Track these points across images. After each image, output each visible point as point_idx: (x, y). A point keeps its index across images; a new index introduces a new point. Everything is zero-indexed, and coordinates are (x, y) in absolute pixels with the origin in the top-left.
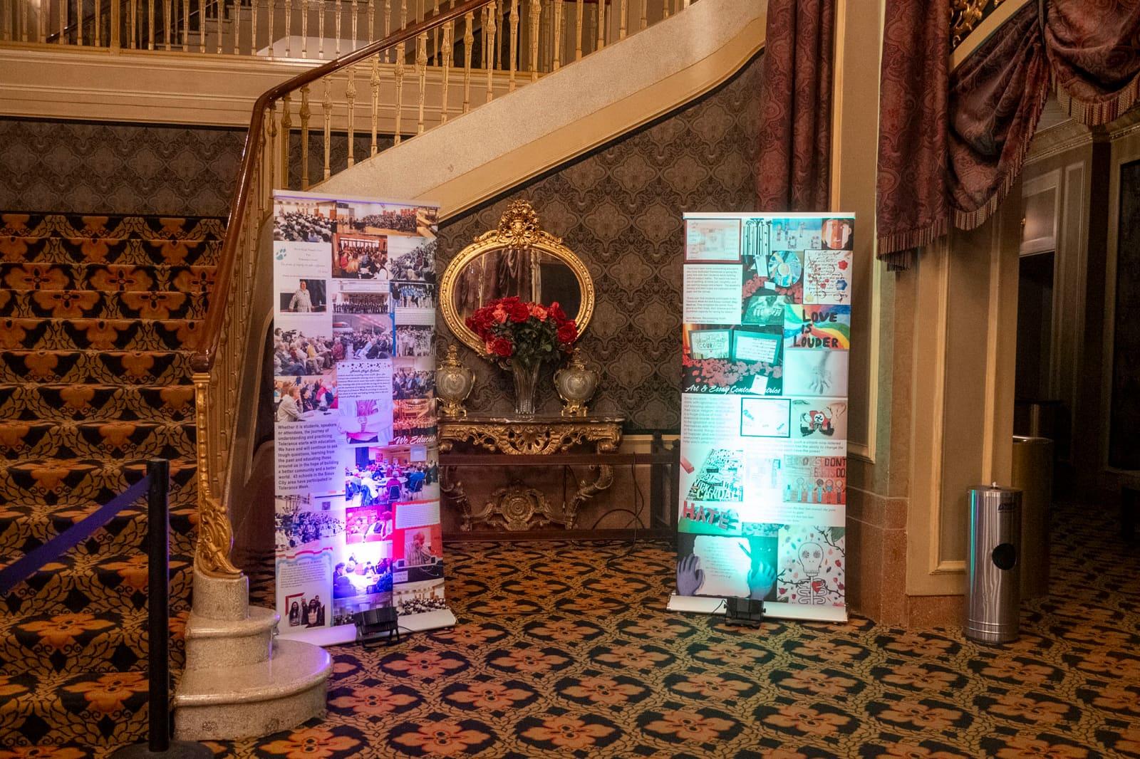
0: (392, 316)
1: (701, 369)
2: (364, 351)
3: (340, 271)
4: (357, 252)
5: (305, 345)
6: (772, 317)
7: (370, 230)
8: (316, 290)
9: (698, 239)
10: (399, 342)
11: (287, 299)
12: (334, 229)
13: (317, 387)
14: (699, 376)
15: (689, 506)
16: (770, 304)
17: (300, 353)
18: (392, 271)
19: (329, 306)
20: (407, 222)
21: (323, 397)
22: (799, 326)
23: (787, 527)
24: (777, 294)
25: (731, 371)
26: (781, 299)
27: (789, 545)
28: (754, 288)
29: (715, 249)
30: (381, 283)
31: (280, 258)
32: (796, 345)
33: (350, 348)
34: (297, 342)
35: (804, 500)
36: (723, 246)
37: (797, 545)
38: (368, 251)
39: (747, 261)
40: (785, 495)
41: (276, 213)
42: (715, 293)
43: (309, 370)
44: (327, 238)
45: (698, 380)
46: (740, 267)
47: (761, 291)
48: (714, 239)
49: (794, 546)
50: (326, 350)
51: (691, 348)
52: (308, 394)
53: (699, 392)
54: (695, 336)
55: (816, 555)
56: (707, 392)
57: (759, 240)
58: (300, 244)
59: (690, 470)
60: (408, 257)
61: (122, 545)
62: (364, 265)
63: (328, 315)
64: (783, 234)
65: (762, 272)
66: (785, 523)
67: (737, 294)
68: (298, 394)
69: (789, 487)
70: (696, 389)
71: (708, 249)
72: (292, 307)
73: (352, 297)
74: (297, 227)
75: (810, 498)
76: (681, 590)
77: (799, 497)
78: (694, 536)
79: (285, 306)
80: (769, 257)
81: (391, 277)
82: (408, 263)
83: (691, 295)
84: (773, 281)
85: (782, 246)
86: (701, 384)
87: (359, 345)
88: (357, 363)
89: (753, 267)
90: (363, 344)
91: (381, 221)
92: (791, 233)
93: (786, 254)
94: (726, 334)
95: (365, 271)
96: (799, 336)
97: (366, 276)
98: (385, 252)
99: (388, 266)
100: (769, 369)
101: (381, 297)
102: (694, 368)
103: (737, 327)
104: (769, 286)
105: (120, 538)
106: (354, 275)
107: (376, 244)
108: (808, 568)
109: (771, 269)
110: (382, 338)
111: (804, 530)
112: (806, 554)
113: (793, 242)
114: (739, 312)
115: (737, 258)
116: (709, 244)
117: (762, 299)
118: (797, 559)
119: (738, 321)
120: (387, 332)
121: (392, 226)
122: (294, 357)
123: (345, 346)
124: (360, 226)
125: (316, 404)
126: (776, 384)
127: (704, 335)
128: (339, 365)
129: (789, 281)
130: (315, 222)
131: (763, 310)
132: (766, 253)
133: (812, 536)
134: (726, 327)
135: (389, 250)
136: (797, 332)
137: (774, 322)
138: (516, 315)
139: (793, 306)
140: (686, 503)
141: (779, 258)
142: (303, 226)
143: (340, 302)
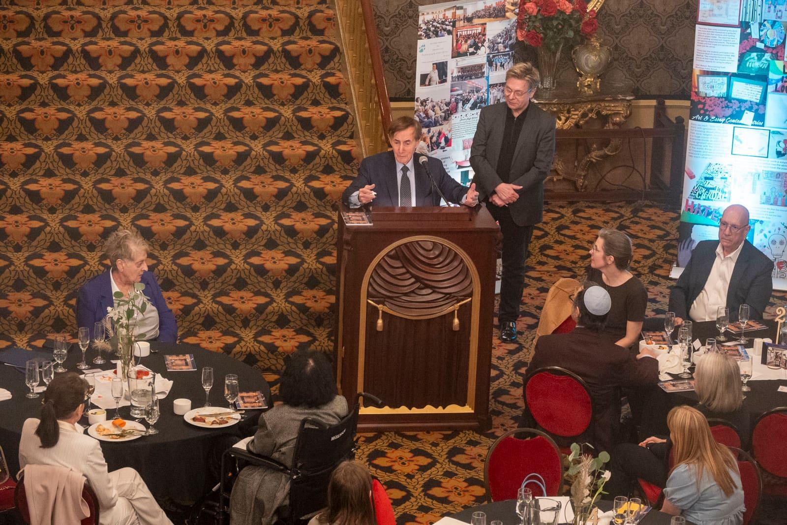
0: (487, 79)
1: (704, 104)
2: (469, 105)
3: (457, 53)
4: (468, 37)
5: (434, 107)
6: (760, 69)
7: (476, 21)
8: (441, 68)
9: (708, 7)
10: (491, 96)
11: (424, 77)
12: (454, 26)
13: (440, 133)
14: (703, 109)
15: (690, 203)
16: (759, 59)
17: (431, 113)
18: (489, 47)
19: (449, 78)
20: (499, 11)
21: (443, 141)
22: (780, 77)
23: (761, 222)
24: (765, 52)
25: (727, 107)
26: (767, 56)
27: (762, 234)
28: (748, 46)
29: (721, 15)
30: (481, 58)
31: (422, 51)
32: (776, 91)
33: (460, 105)
34: (429, 105)
35: (775, 203)
36: (727, 14)
37: (768, 235)
38: (474, 36)
39: (744, 26)
40: (761, 199)
41: (420, 22)
42: (719, 49)
43: (436, 123)
44: (449, 32)
45: (702, 112)
46: (739, 30)
47: (754, 49)
48: (720, 8)
49: (765, 236)
50: (446, 108)
51: (698, 88)
52: (434, 139)
53: (702, 120)
54: (701, 78)
55: (782, 243)
56: (708, 121)
57: (754, 10)
58: (434, 40)
59: (692, 177)
60: (499, 35)
61: (324, 244)
62: (471, 46)
63: (448, 85)
64: (772, 8)
65: (755, 35)
66: (760, 219)
67: (735, 50)
68: (428, 140)
69: (765, 194)
70: (700, 118)
71: (715, 15)
72: (427, 83)
73: (463, 69)
74: (432, 29)
75: (779, 202)
76: (680, 264)
77: (772, 201)
78: (693, 225)
79: (423, 83)
80: (761, 24)
81: (488, 51)
82: (499, 40)
83: (701, 48)
84: (762, 42)
85: (772, 16)
86: (704, 115)
87: (465, 101)
88: (464, 114)
89: (749, 31)
90: (468, 100)
91: (483, 13)
92: (778, 7)
93: (774, 23)
94: (725, 79)
95: (471, 50)
96: (780, 84)
97: (472, 54)
98: (484, 35)
99: (486, 44)
100: (755, 107)
101: (481, 67)
102: (700, 102)
103: (734, 75)
104: (760, 45)
105: (324, 240)
106: (465, 54)
107: (479, 30)
108: (775, 252)
109: (762, 33)
110: (480, 94)
111: (774, 225)
112: (774, 242)
113: (779, 14)
114: (736, 63)
115: (737, 23)
116: (716, 12)
117: (754, 55)
118: (767, 245)
119: (734, 70)
120: (484, 90)
121: (490, 16)
122: (427, 116)
123: (457, 103)
124: (469, 20)
125: (438, 146)
126: (760, 118)
127: (708, 79)
128: (453, 117)
129: (775, 43)
130: (443, 23)
131: (754, 63)
132: (759, 21)
133: (779, 229)
134: (725, 74)
135: (487, 33)
136: (778, 81)
137: (760, 73)
138: (546, 11)
139: (777, 62)
140: (687, 201)
141: (768, 25)
142: (436, 27)
143: (455, 74)
